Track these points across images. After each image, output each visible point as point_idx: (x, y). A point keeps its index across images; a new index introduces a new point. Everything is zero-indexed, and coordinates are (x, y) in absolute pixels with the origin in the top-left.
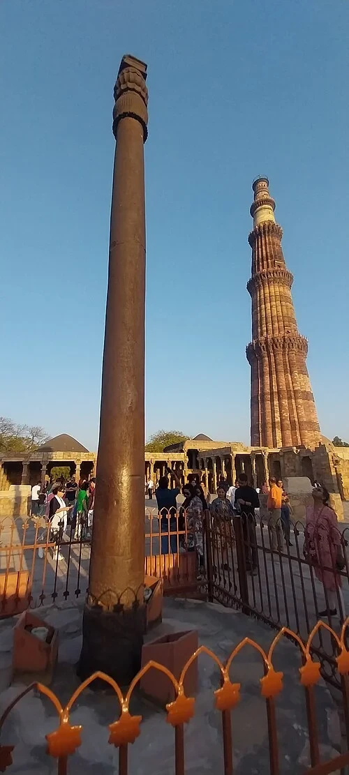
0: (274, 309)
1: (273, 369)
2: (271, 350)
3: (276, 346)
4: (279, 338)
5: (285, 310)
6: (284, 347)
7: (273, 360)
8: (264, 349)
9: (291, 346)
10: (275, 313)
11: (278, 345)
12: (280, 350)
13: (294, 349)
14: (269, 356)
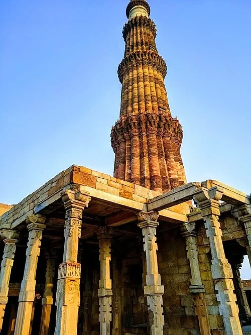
0: (148, 88)
1: (145, 150)
2: (144, 128)
3: (150, 122)
4: (154, 115)
5: (159, 92)
6: (159, 127)
7: (145, 140)
8: (135, 126)
9: (167, 127)
10: (148, 93)
11: (153, 123)
12: (154, 128)
13: (170, 131)
14: (140, 137)
